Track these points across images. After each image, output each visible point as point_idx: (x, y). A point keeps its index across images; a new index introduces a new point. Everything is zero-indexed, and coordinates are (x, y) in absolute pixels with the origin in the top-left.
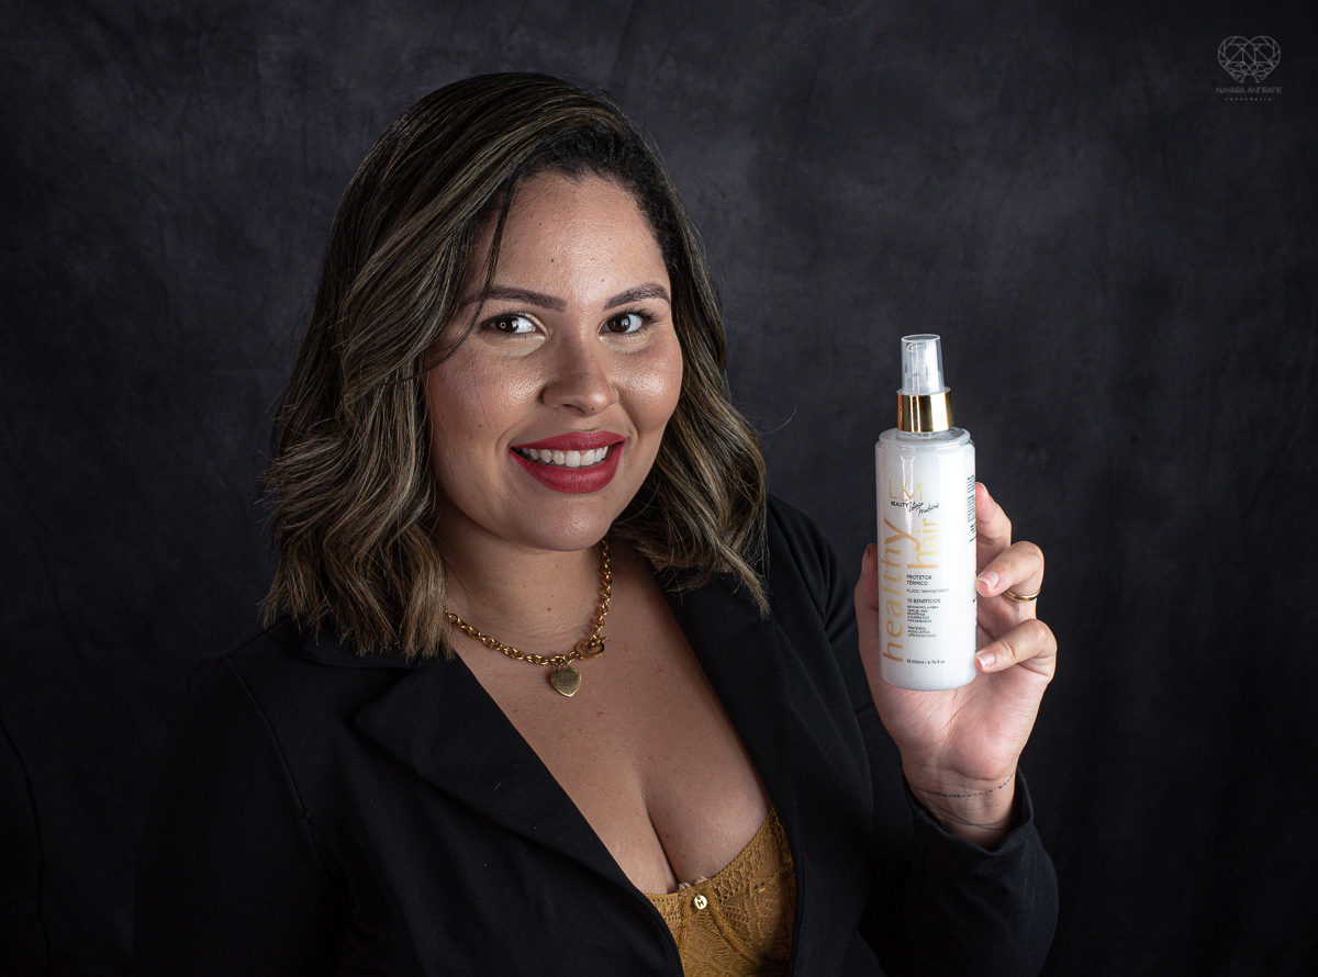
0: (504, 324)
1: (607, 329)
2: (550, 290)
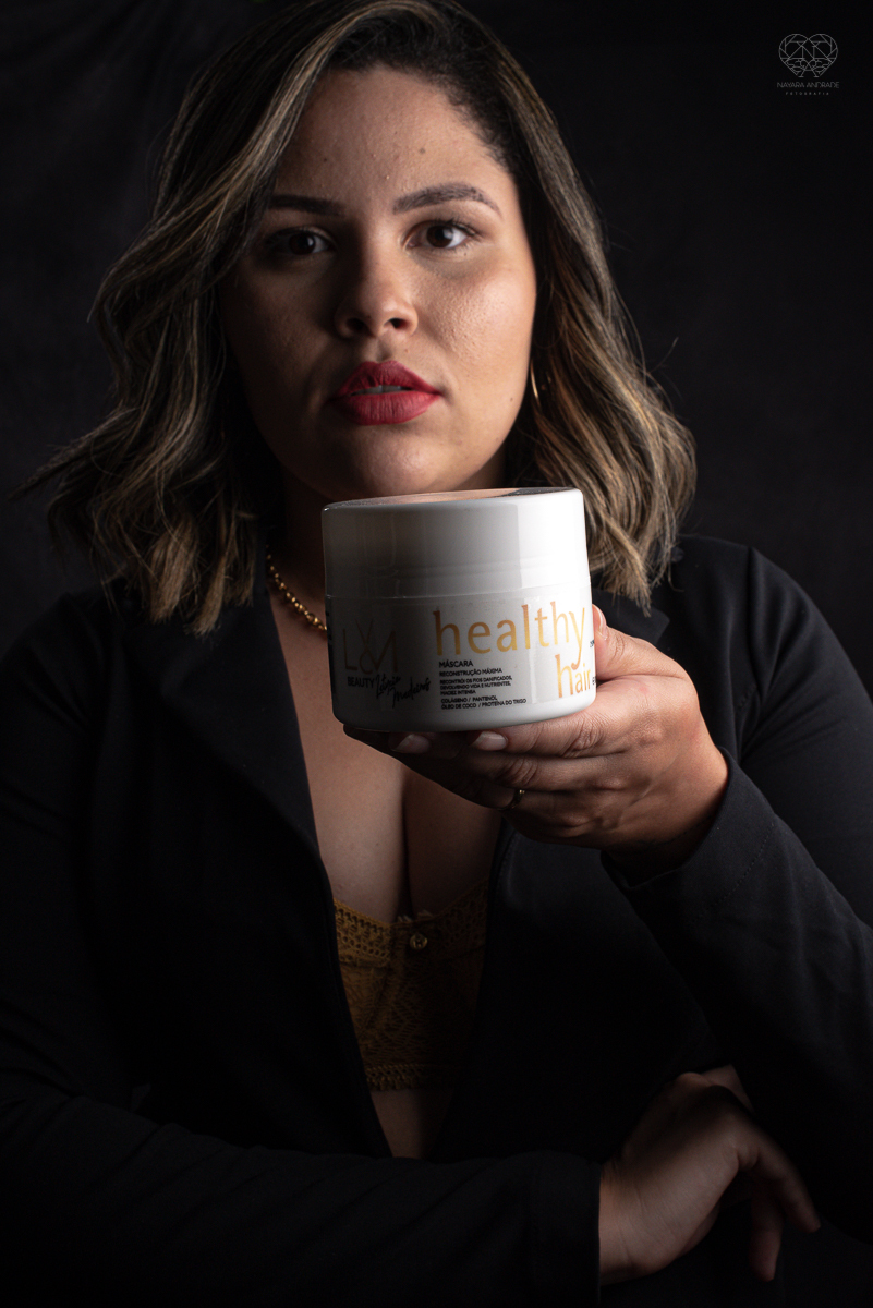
2: (325, 193)
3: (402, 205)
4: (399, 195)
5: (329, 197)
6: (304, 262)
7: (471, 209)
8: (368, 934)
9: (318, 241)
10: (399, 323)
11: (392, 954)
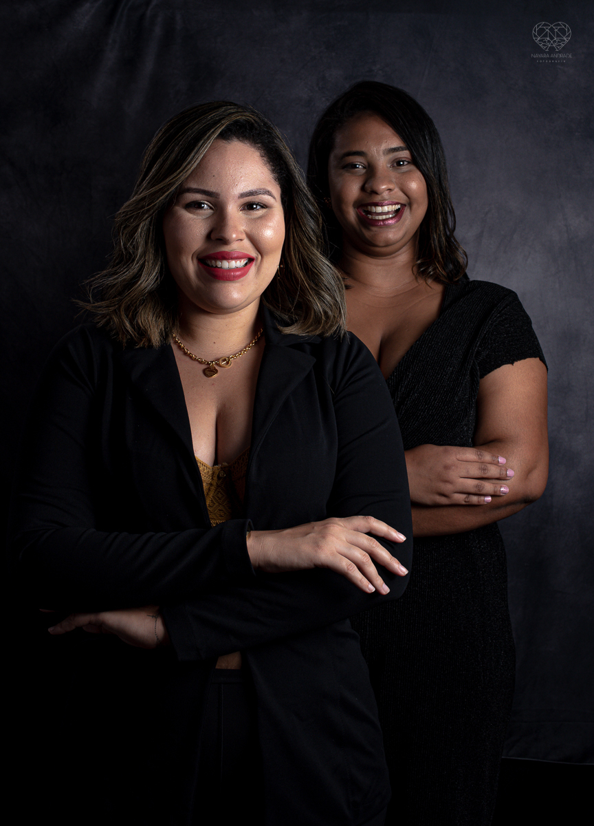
0: (197, 205)
1: (246, 208)
2: (212, 189)
3: (242, 195)
4: (241, 192)
5: (214, 191)
6: (201, 211)
7: (266, 198)
8: (204, 469)
9: (206, 206)
11: (212, 479)
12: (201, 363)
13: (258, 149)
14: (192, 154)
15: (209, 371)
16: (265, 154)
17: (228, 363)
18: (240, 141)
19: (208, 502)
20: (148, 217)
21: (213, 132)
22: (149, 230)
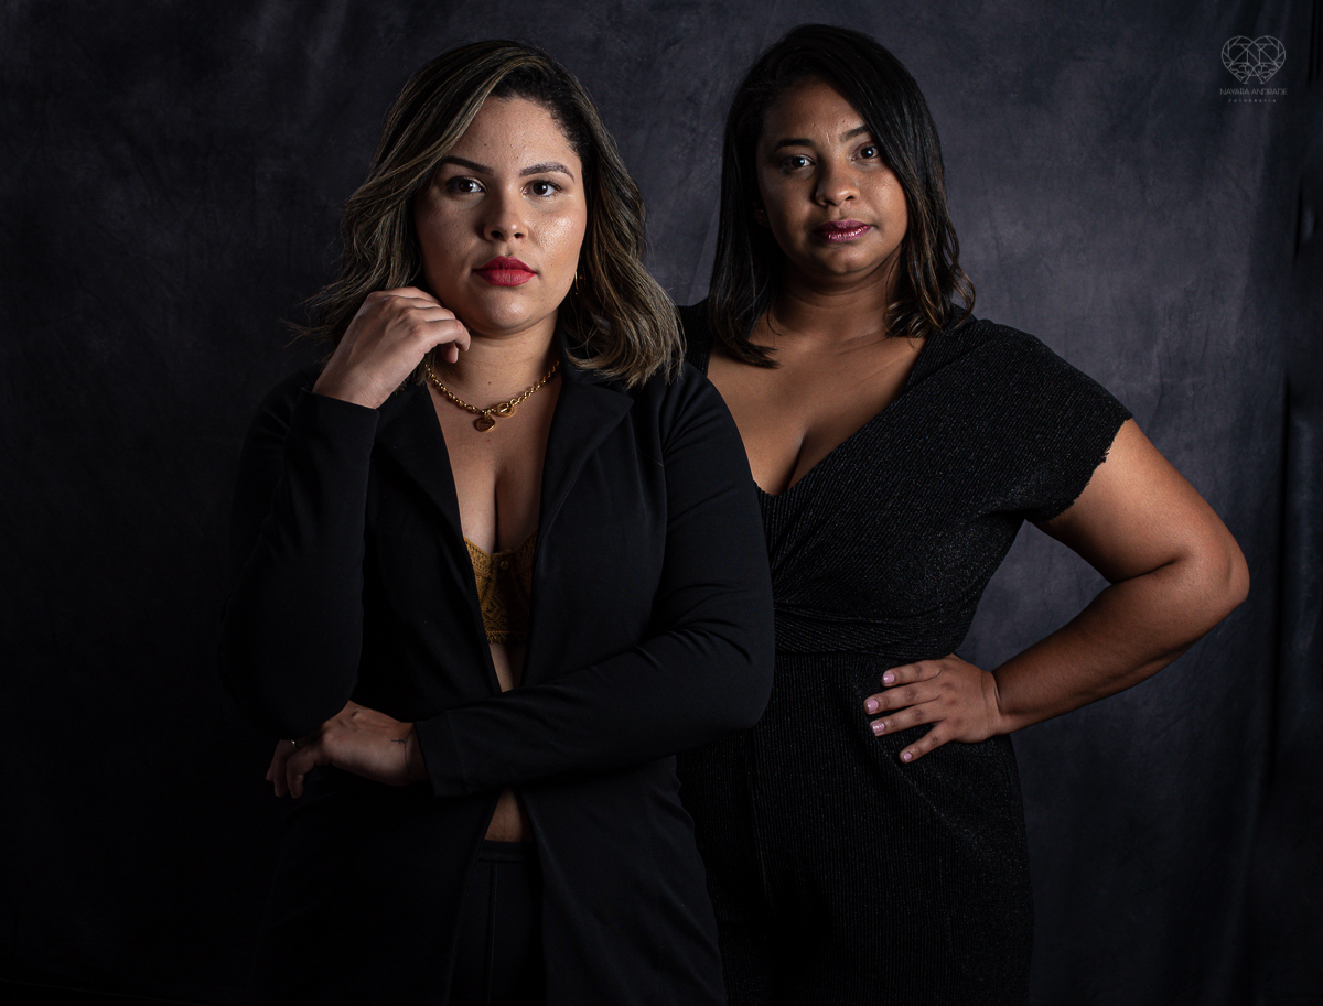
0: (463, 186)
3: (525, 172)
4: (524, 167)
6: (466, 196)
7: (558, 176)
8: (479, 558)
9: (475, 186)
10: (518, 236)
11: (491, 572)
12: (470, 411)
13: (549, 107)
14: (458, 118)
15: (482, 422)
16: (559, 115)
17: (508, 411)
18: (523, 97)
19: (484, 607)
20: (392, 209)
21: (486, 85)
22: (393, 225)
